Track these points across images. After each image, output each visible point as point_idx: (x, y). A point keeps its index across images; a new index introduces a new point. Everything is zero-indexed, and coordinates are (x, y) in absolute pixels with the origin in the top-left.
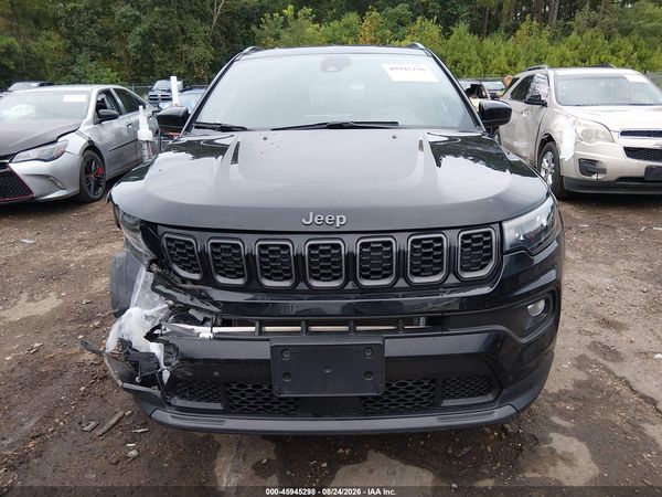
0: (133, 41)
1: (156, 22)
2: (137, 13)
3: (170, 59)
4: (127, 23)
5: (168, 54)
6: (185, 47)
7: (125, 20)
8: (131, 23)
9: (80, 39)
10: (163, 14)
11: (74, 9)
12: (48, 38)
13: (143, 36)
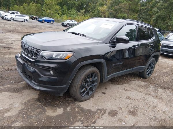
0: (154, 17)
1: (162, 13)
2: (158, 10)
3: (162, 23)
4: (154, 13)
5: (162, 22)
6: (168, 21)
7: (154, 12)
8: (156, 13)
9: (141, 16)
10: (165, 11)
11: (143, 9)
12: (134, 15)
13: (157, 16)
